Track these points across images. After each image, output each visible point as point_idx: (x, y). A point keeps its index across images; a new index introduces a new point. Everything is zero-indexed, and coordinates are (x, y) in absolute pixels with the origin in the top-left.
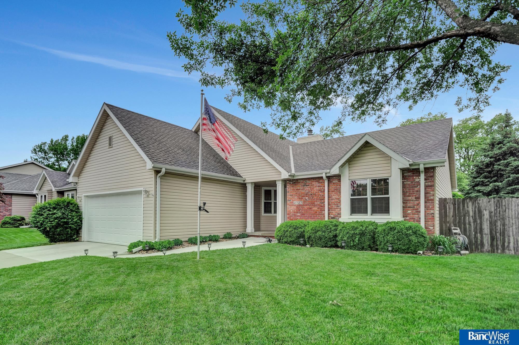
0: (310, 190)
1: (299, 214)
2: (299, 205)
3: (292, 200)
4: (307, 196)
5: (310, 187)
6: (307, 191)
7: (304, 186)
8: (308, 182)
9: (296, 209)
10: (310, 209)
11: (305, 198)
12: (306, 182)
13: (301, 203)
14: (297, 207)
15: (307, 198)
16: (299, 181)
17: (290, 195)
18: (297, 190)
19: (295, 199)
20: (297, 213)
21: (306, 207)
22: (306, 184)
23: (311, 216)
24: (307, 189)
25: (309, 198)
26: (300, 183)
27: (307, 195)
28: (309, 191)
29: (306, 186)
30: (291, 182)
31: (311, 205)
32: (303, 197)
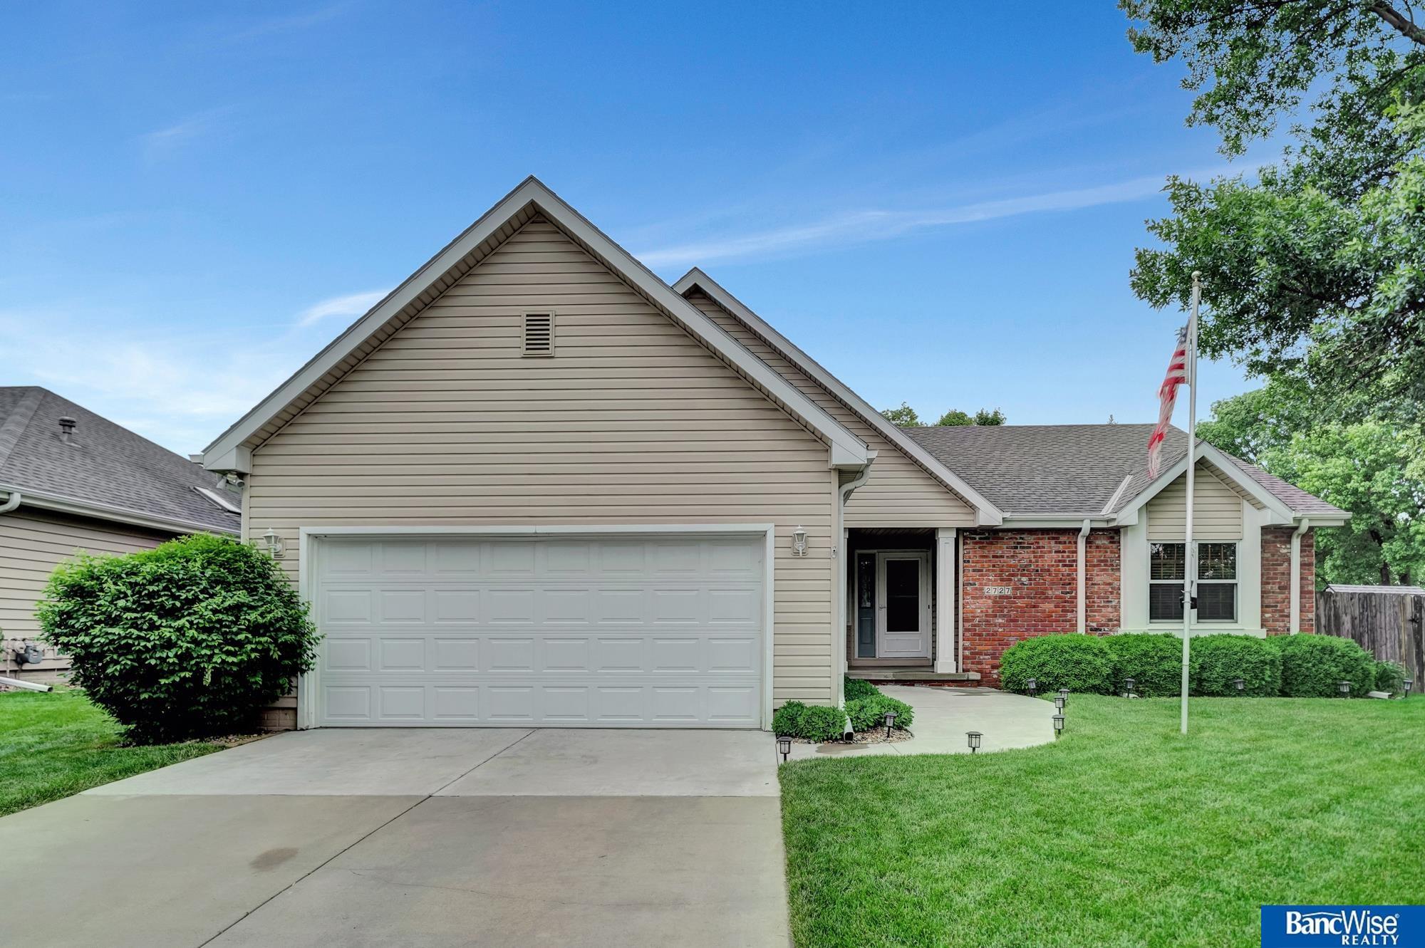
0: (1033, 560)
1: (1000, 621)
2: (1001, 597)
3: (981, 584)
4: (1023, 575)
5: (1034, 552)
6: (1024, 562)
7: (1016, 548)
8: (1030, 539)
9: (994, 607)
10: (1034, 607)
11: (1019, 580)
12: (1022, 539)
13: (1007, 591)
14: (995, 602)
15: (1024, 579)
16: (1000, 534)
17: (974, 571)
18: (994, 557)
19: (990, 580)
20: (996, 616)
21: (1020, 603)
22: (1021, 543)
23: (1035, 625)
24: (1026, 555)
25: (1030, 580)
26: (1003, 539)
27: (1024, 570)
28: (1030, 561)
29: (1023, 548)
30: (977, 537)
31: (1035, 598)
32: (1013, 575)
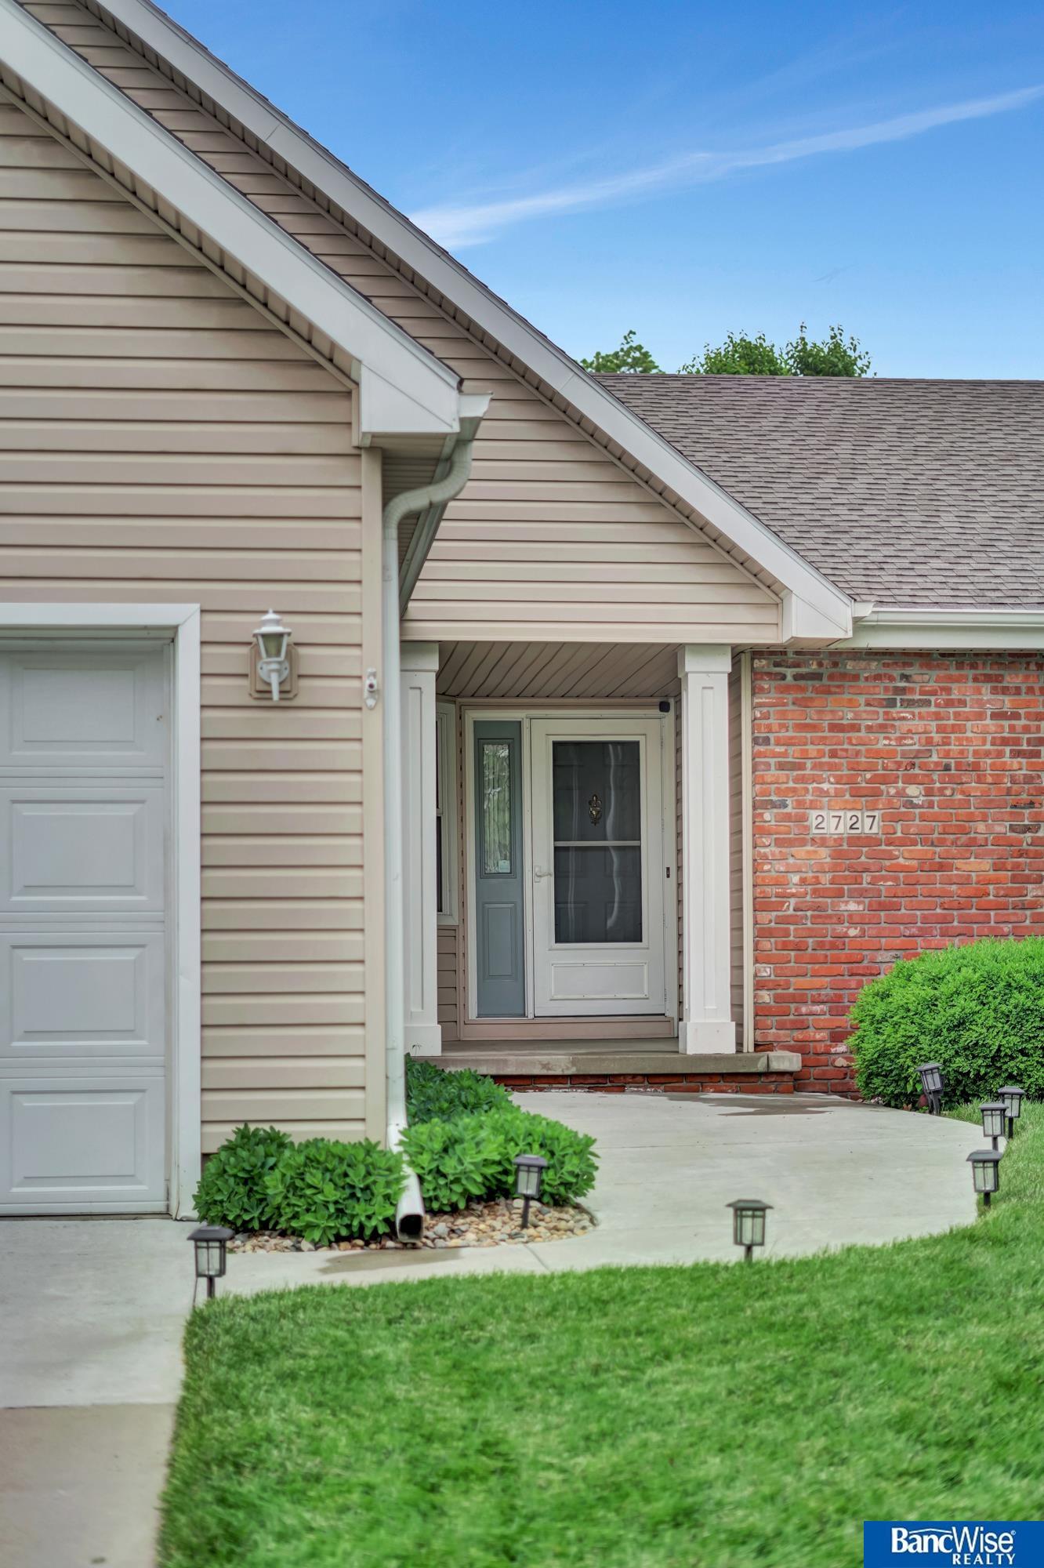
0: (937, 737)
1: (853, 906)
2: (854, 841)
3: (800, 804)
4: (910, 780)
5: (937, 717)
6: (914, 745)
7: (892, 703)
8: (925, 679)
9: (834, 869)
10: (941, 867)
11: (901, 794)
12: (906, 678)
13: (870, 825)
14: (838, 855)
15: (913, 790)
16: (850, 666)
17: (781, 767)
18: (833, 728)
19: (826, 794)
20: (840, 894)
21: (904, 857)
22: (903, 690)
23: (944, 920)
24: (918, 725)
25: (929, 793)
26: (856, 677)
27: (911, 766)
28: (929, 741)
29: (911, 703)
30: (789, 673)
31: (941, 842)
32: (885, 780)
